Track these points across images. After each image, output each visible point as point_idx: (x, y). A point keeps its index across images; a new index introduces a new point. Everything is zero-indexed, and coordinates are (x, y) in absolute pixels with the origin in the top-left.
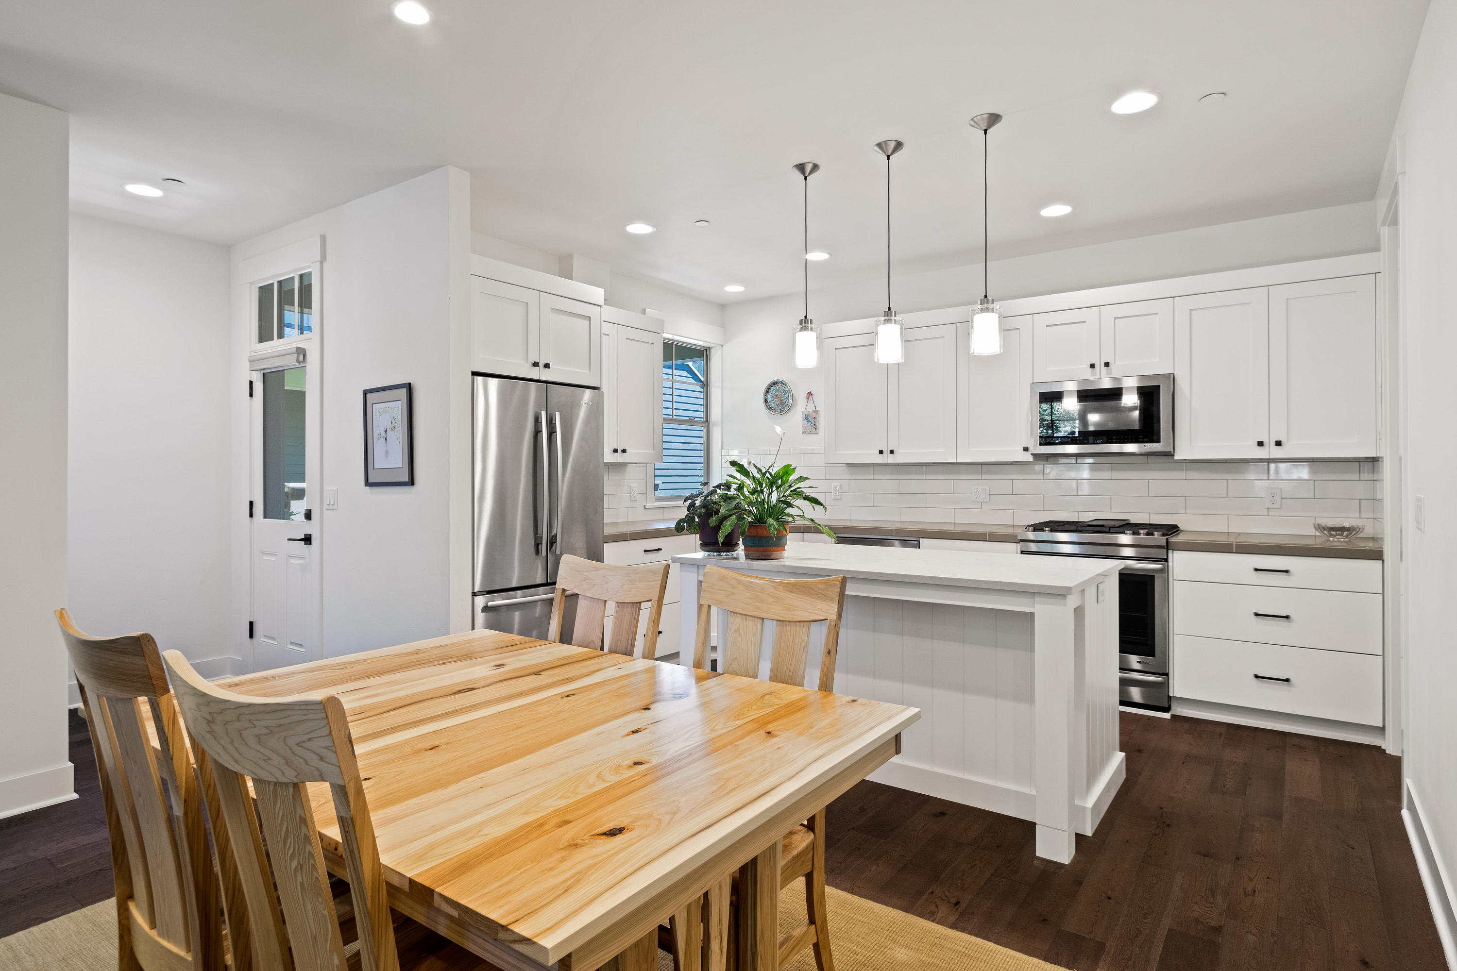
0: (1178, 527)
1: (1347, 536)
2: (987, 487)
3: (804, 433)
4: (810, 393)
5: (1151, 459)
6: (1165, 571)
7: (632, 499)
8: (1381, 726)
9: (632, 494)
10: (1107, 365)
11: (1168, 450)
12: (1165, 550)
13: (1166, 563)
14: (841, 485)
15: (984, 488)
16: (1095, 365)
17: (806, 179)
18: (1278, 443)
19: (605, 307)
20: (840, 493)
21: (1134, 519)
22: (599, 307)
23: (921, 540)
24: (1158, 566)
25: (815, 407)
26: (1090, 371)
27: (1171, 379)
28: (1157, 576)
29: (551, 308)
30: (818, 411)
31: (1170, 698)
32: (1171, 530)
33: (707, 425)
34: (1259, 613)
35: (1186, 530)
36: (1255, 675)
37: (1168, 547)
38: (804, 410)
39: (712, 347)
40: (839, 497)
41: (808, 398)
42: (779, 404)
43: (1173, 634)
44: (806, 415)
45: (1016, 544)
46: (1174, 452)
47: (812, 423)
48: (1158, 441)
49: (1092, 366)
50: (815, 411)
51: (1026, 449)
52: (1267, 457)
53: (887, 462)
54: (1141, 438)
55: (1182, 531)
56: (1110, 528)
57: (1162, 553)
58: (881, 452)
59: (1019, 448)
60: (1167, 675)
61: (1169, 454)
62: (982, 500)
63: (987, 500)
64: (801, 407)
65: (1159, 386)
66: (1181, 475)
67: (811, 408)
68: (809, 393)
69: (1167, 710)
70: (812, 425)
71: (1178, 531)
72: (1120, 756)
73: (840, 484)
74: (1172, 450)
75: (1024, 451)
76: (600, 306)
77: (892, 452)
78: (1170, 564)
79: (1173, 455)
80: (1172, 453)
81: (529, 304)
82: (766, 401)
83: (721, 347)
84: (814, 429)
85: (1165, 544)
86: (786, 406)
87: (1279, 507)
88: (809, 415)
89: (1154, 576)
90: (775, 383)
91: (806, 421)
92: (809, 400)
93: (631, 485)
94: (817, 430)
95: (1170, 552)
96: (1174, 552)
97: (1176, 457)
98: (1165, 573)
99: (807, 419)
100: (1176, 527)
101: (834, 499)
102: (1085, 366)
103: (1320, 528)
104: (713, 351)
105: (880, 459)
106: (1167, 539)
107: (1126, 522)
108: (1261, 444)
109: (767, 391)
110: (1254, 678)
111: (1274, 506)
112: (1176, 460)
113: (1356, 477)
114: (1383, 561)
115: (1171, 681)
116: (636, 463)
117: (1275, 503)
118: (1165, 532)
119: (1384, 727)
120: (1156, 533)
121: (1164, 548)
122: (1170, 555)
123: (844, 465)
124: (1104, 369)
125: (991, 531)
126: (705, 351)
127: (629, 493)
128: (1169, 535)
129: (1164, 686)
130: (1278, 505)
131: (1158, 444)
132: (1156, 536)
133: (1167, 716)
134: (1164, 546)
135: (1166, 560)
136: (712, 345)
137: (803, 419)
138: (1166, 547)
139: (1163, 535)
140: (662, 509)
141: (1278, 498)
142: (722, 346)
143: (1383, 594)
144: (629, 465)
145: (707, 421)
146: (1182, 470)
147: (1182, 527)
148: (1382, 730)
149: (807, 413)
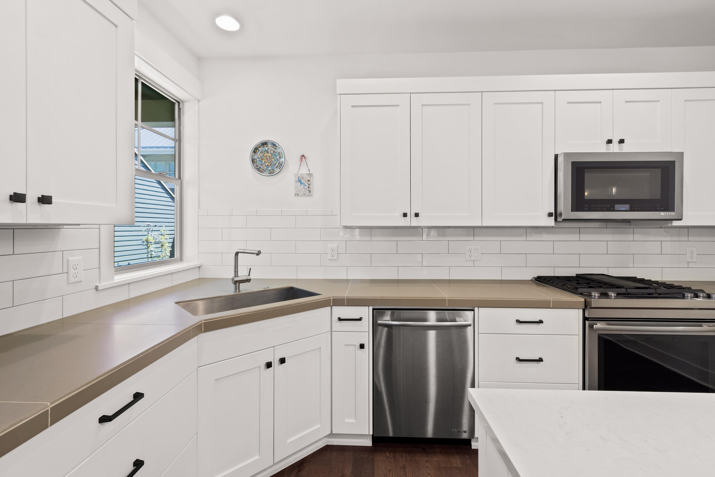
2: (479, 248)
3: (297, 195)
7: (72, 280)
9: (72, 272)
10: (622, 141)
11: (680, 217)
14: (337, 246)
15: (476, 248)
20: (336, 254)
25: (309, 170)
26: (606, 147)
27: (682, 156)
30: (312, 174)
33: (179, 183)
38: (296, 173)
39: (186, 101)
40: (335, 258)
41: (301, 160)
42: (268, 165)
44: (299, 177)
45: (578, 310)
47: (305, 186)
48: (673, 210)
49: (609, 142)
50: (309, 174)
51: (550, 215)
53: (410, 225)
54: (658, 207)
58: (405, 215)
62: (475, 259)
63: (479, 258)
64: (293, 169)
65: (675, 161)
67: (304, 171)
68: (302, 156)
70: (305, 187)
77: (417, 215)
82: (253, 161)
83: (197, 102)
84: (308, 192)
86: (276, 167)
88: (302, 178)
90: (264, 144)
91: (299, 183)
92: (302, 163)
93: (69, 258)
94: (311, 193)
99: (300, 181)
102: (601, 142)
105: (401, 222)
109: (255, 150)
116: (79, 225)
124: (617, 145)
126: (177, 103)
127: (65, 271)
137: (296, 181)
140: (127, 287)
142: (199, 101)
144: (65, 227)
149: (300, 175)
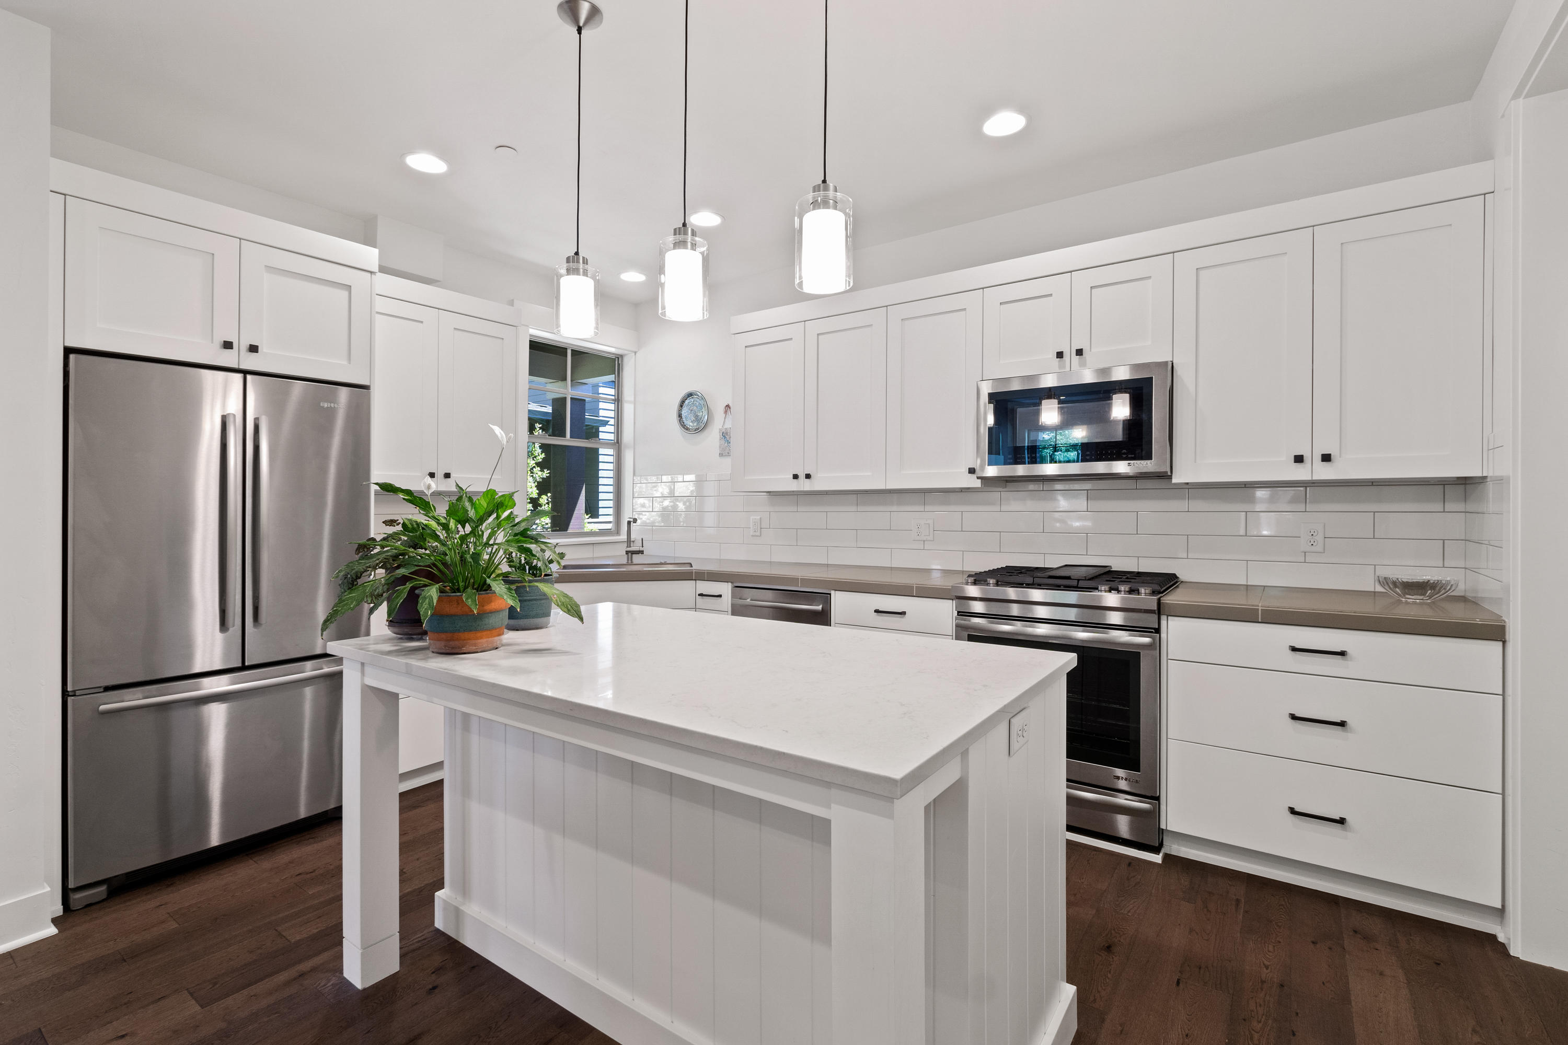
0: (1177, 578)
1: (1430, 597)
2: (931, 522)
3: (720, 454)
4: (728, 406)
5: (1141, 483)
6: (1156, 646)
8: (1500, 907)
10: (1079, 352)
11: (1162, 469)
12: (1156, 616)
13: (1158, 635)
14: (761, 519)
15: (927, 523)
16: (1064, 353)
17: (579, 30)
18: (1326, 458)
19: (379, 274)
20: (759, 528)
21: (1118, 565)
22: (369, 274)
23: (833, 592)
24: (1146, 640)
25: (733, 423)
26: (1057, 363)
27: (1171, 368)
28: (1143, 653)
29: (266, 266)
30: (735, 428)
31: (1161, 832)
32: (1167, 582)
33: (617, 447)
34: (1298, 714)
35: (1188, 581)
36: (1290, 808)
37: (1160, 611)
38: (721, 428)
39: (626, 355)
40: (758, 534)
41: (726, 412)
42: (694, 421)
43: (1167, 738)
44: (723, 433)
45: (951, 601)
46: (1171, 472)
48: (1149, 457)
49: (1060, 355)
51: (972, 471)
52: (1308, 478)
53: (802, 490)
54: (1124, 454)
55: (1182, 582)
56: (1078, 580)
57: (1151, 621)
58: (796, 477)
59: (964, 470)
60: (1158, 799)
61: (1165, 477)
62: (925, 539)
63: (931, 538)
64: (719, 422)
65: (1152, 378)
66: (1182, 505)
67: (728, 425)
68: (726, 406)
69: (1156, 850)
71: (1177, 582)
72: (1069, 991)
73: (759, 517)
74: (1168, 470)
75: (969, 473)
76: (371, 272)
77: (808, 476)
78: (1163, 635)
79: (1170, 477)
80: (1169, 474)
81: (215, 255)
82: (680, 416)
83: (634, 354)
85: (1155, 608)
86: (702, 423)
87: (1321, 550)
88: (726, 433)
89: (1140, 653)
90: (690, 395)
91: (723, 441)
92: (727, 416)
95: (1163, 618)
96: (1169, 618)
97: (1174, 481)
98: (1156, 649)
99: (724, 437)
100: (1174, 576)
101: (752, 536)
102: (1051, 356)
103: (1384, 581)
104: (625, 359)
105: (794, 486)
106: (1159, 600)
107: (1107, 569)
108: (1299, 459)
109: (681, 405)
110: (1288, 813)
111: (1313, 549)
112: (1175, 484)
113: (1439, 507)
114: (1504, 642)
115: (1163, 807)
117: (1314, 544)
118: (1157, 588)
119: (1503, 906)
120: (1142, 590)
121: (1155, 613)
122: (1164, 623)
123: (765, 494)
124: (1076, 359)
125: (920, 583)
126: (617, 359)
128: (1162, 593)
129: (1154, 815)
130: (1319, 548)
131: (1149, 462)
132: (1143, 596)
133: (1157, 858)
134: (1155, 610)
135: (1158, 631)
136: (626, 352)
137: (720, 438)
138: (1156, 612)
139: (1154, 593)
141: (1319, 538)
142: (635, 353)
143: (1503, 695)
145: (618, 442)
146: (1183, 498)
147: (1182, 576)
148: (1501, 912)
149: (724, 430)
